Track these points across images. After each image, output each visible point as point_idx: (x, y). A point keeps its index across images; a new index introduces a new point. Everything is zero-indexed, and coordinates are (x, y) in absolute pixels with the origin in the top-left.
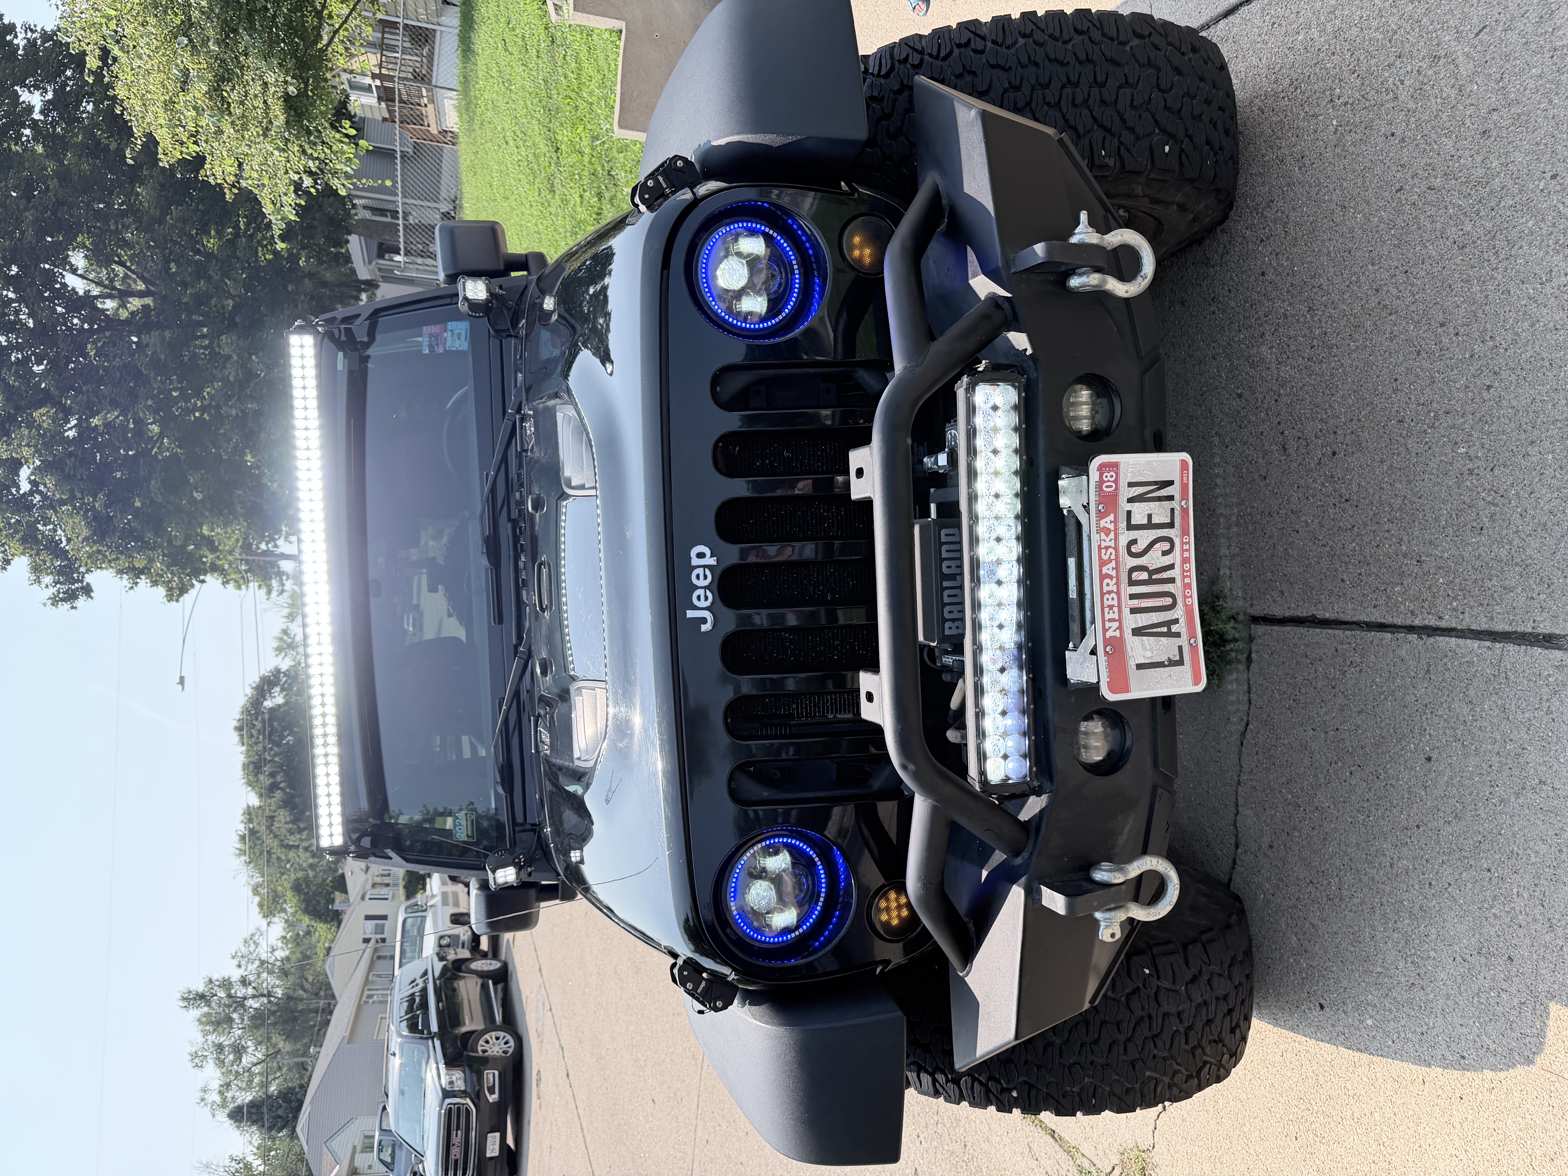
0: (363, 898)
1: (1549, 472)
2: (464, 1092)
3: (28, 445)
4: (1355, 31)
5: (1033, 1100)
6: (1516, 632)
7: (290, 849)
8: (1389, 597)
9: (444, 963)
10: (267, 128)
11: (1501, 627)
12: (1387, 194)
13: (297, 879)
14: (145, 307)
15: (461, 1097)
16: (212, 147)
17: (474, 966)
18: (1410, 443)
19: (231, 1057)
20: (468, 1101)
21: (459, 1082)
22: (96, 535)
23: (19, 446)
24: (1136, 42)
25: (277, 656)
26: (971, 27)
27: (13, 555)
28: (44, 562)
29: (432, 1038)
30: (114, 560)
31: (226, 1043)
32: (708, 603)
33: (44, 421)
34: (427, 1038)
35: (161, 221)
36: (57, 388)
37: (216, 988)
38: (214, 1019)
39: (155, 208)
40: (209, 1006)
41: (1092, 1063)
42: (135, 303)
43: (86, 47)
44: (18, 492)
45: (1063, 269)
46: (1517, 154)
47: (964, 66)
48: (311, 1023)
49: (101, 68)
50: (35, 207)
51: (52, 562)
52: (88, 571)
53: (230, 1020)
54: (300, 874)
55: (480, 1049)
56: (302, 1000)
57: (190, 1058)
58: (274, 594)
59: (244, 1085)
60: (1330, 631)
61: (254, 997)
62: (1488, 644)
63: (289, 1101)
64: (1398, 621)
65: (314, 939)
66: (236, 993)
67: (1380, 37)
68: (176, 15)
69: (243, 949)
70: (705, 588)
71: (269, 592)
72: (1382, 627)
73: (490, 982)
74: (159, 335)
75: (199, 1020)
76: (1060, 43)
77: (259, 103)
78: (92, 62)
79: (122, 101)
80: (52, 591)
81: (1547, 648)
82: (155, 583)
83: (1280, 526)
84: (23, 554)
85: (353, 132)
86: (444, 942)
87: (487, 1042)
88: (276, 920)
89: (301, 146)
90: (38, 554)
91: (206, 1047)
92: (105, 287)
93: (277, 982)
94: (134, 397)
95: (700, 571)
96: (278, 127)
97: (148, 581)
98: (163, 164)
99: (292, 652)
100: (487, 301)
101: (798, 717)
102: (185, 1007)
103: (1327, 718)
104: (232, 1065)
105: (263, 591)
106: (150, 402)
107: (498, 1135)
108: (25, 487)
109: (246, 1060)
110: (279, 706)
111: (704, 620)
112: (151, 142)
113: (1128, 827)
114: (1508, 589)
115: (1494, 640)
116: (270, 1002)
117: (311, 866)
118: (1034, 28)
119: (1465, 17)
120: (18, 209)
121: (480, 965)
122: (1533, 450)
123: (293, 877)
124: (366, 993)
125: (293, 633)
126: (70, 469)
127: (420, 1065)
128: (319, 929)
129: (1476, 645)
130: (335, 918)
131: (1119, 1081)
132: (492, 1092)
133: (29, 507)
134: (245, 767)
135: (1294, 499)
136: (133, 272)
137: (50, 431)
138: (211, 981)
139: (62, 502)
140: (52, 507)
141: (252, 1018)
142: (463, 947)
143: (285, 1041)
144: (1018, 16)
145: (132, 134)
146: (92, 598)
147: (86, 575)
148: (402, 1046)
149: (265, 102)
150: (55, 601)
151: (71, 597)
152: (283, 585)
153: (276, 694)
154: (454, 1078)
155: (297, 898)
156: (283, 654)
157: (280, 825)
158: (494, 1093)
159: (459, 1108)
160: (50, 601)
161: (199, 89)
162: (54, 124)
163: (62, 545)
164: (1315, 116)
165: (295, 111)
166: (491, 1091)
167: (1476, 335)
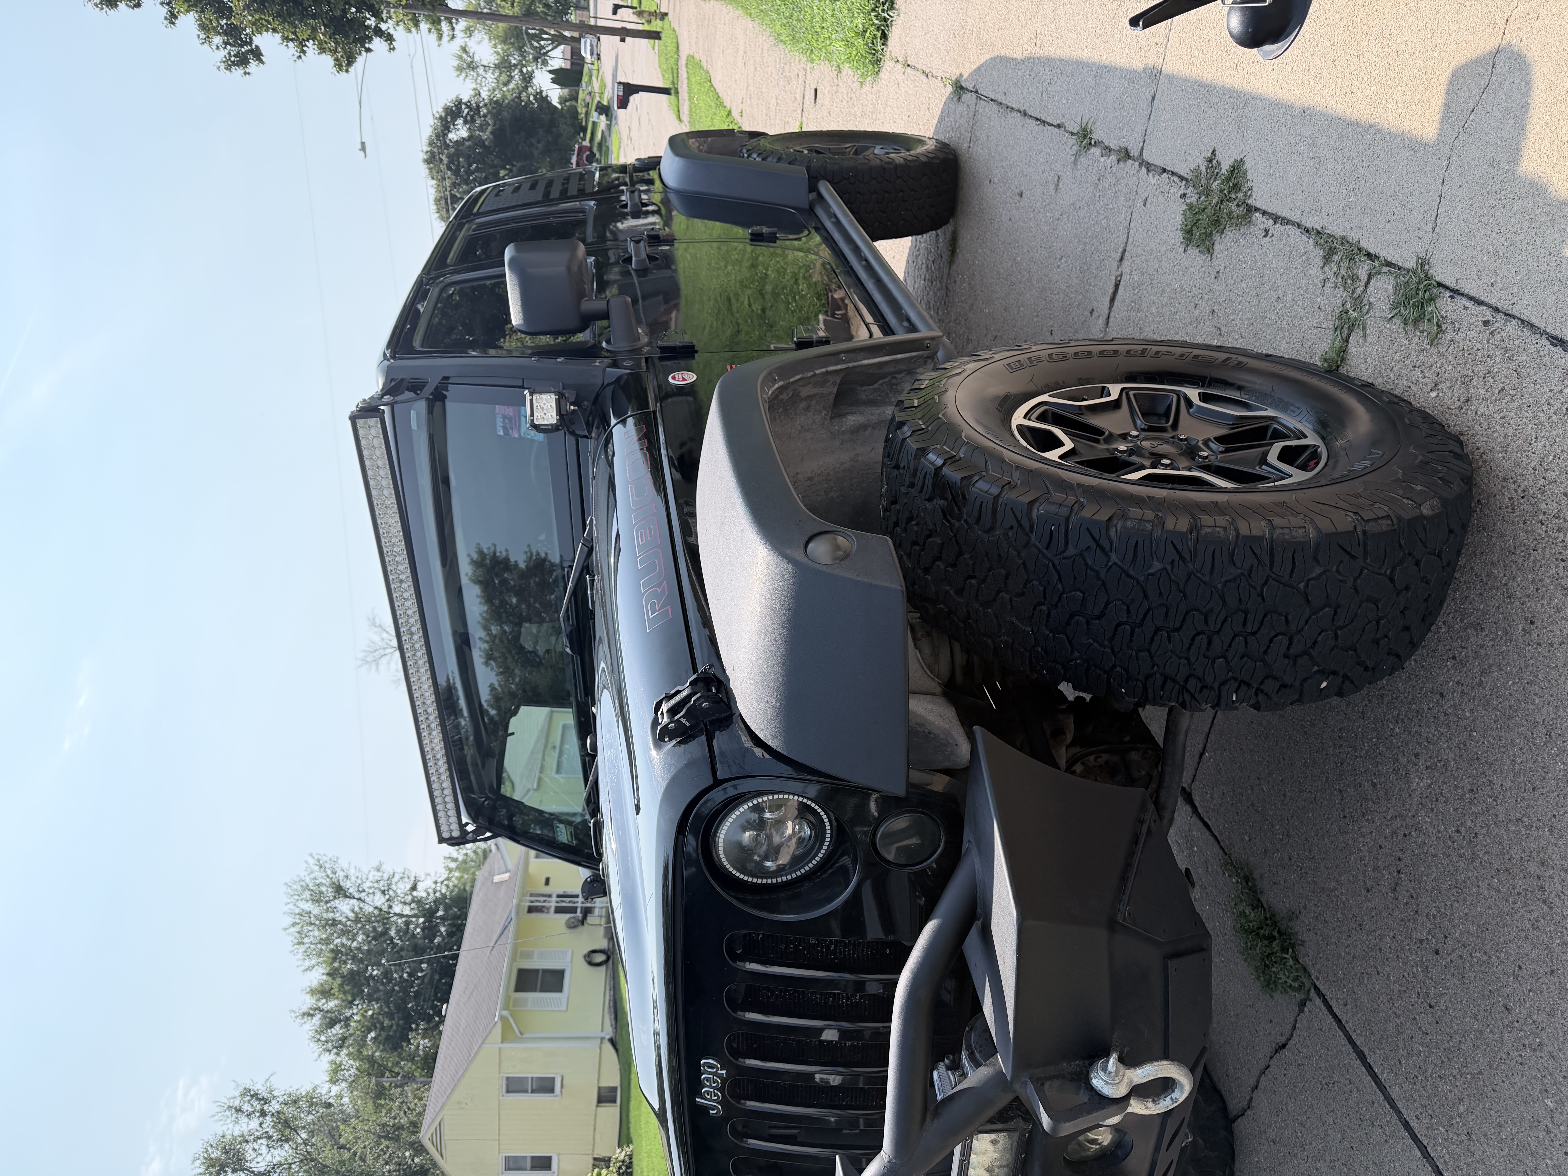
25: (458, 76)
27: (179, 10)
28: (210, 19)
30: (277, 27)
52: (255, 35)
58: (446, 38)
71: (440, 37)
80: (223, 53)
82: (322, 52)
84: (189, 10)
90: (202, 12)
97: (315, 49)
99: (472, 73)
105: (434, 36)
110: (464, 139)
125: (472, 51)
134: (437, 201)
146: (263, 63)
147: (253, 39)
150: (228, 64)
151: (242, 61)
152: (453, 29)
153: (459, 127)
156: (464, 75)
160: (224, 65)
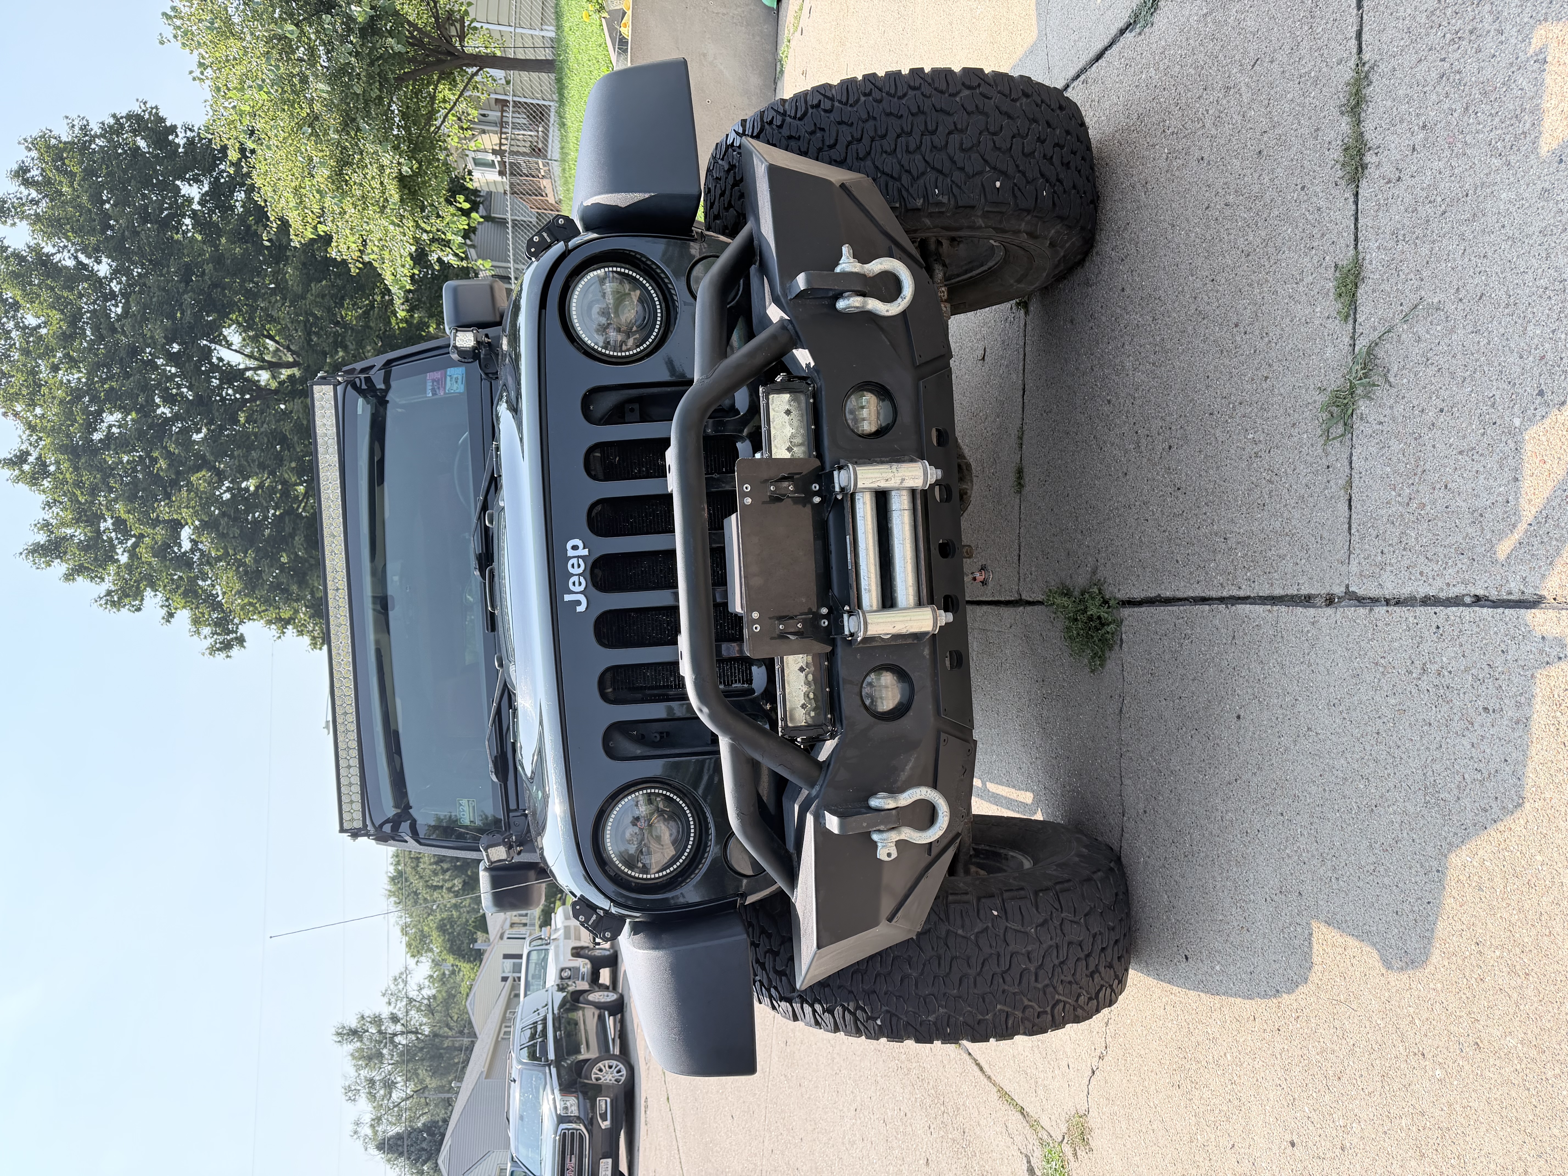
0: (501, 937)
1: (1305, 450)
2: (578, 1118)
3: (187, 507)
4: (1177, 68)
5: (894, 1028)
6: (1287, 595)
7: (435, 890)
8: (1207, 573)
9: (565, 994)
10: (383, 206)
11: (1278, 592)
12: (1199, 212)
13: (443, 919)
14: (291, 377)
15: (576, 1123)
16: (337, 226)
17: (592, 997)
18: (1218, 433)
19: (382, 1092)
20: (582, 1127)
21: (573, 1108)
22: (247, 588)
23: (179, 507)
24: (966, 92)
26: (823, 91)
27: (176, 609)
28: (203, 614)
29: (549, 1066)
30: (263, 611)
31: (377, 1078)
32: (582, 588)
33: (200, 484)
34: (544, 1066)
35: (303, 297)
36: (212, 454)
37: (367, 1024)
38: (365, 1054)
39: (298, 285)
40: (361, 1041)
41: (945, 994)
42: (285, 373)
43: (227, 142)
44: (180, 550)
45: (831, 294)
46: (1279, 170)
47: (815, 124)
48: (456, 1061)
49: (240, 160)
50: (193, 290)
51: (210, 614)
52: (242, 622)
53: (380, 1055)
54: (445, 915)
55: (593, 1076)
56: (447, 1037)
57: (343, 1091)
59: (394, 1120)
60: (1170, 608)
61: (402, 1033)
62: (1269, 607)
63: (431, 1134)
64: (1213, 594)
65: (458, 979)
66: (386, 1029)
67: (1193, 72)
68: (302, 108)
69: (392, 986)
70: (579, 575)
72: (1204, 600)
73: (606, 1013)
74: (302, 402)
75: (352, 1055)
76: (896, 99)
77: (376, 184)
78: (233, 155)
79: (260, 188)
80: (210, 641)
81: (1305, 607)
82: (301, 633)
83: (1136, 516)
84: (184, 607)
85: (466, 206)
86: (565, 974)
87: (601, 1070)
88: (423, 959)
89: (415, 221)
90: (197, 608)
91: (358, 1081)
92: (256, 359)
93: (425, 1020)
94: (279, 459)
95: (574, 561)
96: (394, 204)
97: (295, 631)
98: (295, 244)
100: (474, 349)
101: (675, 688)
102: (340, 1042)
103: (1173, 688)
104: (383, 1100)
106: (293, 465)
107: (610, 1161)
108: (186, 545)
109: (396, 1096)
111: (579, 603)
112: (285, 225)
113: (910, 765)
114: (1282, 557)
115: (1274, 604)
116: (418, 1038)
117: (456, 906)
118: (873, 87)
119: (1245, 53)
120: (178, 292)
121: (597, 996)
122: (1295, 431)
123: (439, 917)
124: (504, 1030)
126: (224, 528)
127: (538, 1092)
128: (462, 969)
129: (1261, 610)
130: (477, 957)
131: (971, 1012)
132: (604, 1119)
133: (189, 564)
135: (1145, 491)
136: (282, 346)
137: (205, 493)
138: (363, 1017)
139: (219, 559)
140: (209, 563)
141: (401, 1054)
142: (583, 979)
143: (431, 1077)
144: (907, 72)
145: (268, 219)
146: (244, 647)
147: (240, 626)
148: (521, 1072)
149: (382, 183)
150: (213, 650)
151: (227, 646)
154: (568, 1104)
155: (442, 938)
157: (425, 866)
158: (606, 1120)
159: (573, 1134)
160: (208, 651)
161: (323, 174)
162: (211, 211)
163: (219, 599)
164: (1153, 146)
165: (409, 189)
166: (604, 1117)
167: (1257, 333)
